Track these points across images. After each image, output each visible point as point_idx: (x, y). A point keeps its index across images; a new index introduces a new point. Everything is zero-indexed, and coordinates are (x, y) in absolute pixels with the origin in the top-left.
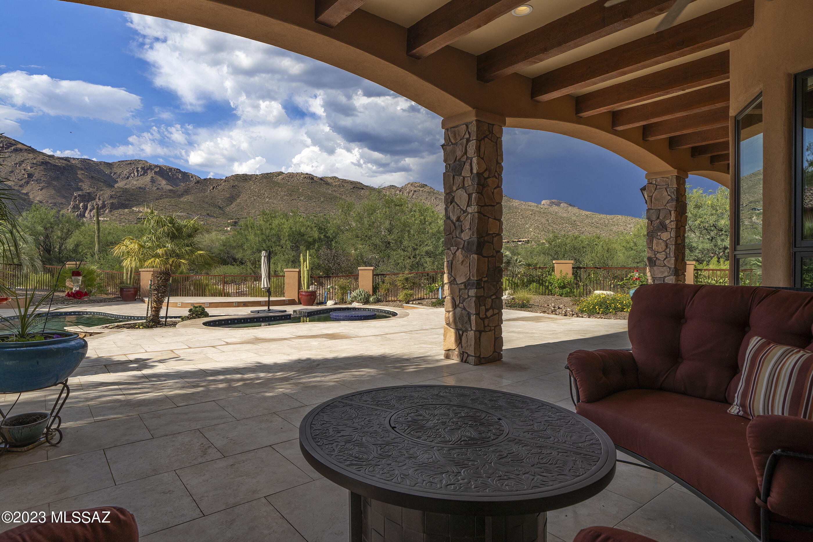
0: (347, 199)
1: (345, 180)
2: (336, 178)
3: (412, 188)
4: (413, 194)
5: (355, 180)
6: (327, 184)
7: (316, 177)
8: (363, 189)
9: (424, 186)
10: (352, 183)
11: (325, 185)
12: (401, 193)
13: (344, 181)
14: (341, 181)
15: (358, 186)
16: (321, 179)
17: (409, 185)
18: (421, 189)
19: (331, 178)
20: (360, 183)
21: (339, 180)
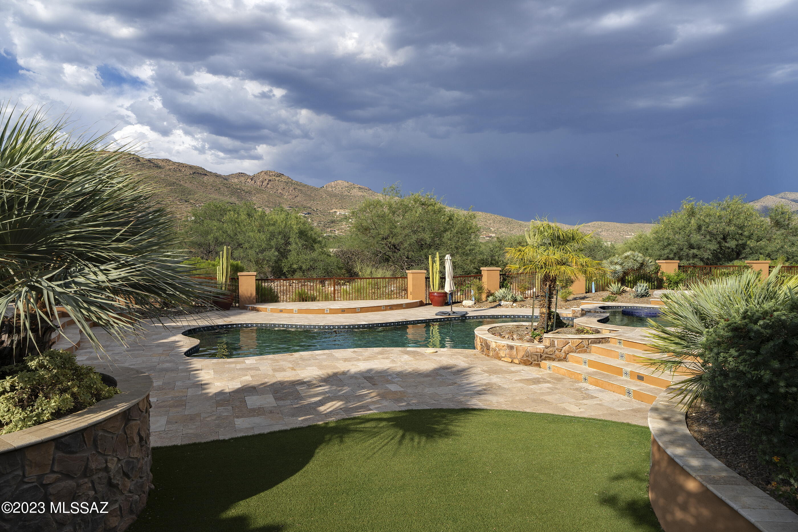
0: (186, 185)
1: (182, 163)
2: (170, 161)
3: (266, 177)
4: (268, 184)
5: (195, 165)
6: (158, 167)
7: (143, 158)
8: (206, 175)
9: (280, 175)
10: (191, 167)
11: (156, 168)
12: (253, 182)
13: (180, 165)
14: (177, 164)
15: (200, 171)
16: (149, 161)
17: (263, 174)
18: (277, 179)
19: (163, 160)
20: (201, 168)
21: (174, 163)
